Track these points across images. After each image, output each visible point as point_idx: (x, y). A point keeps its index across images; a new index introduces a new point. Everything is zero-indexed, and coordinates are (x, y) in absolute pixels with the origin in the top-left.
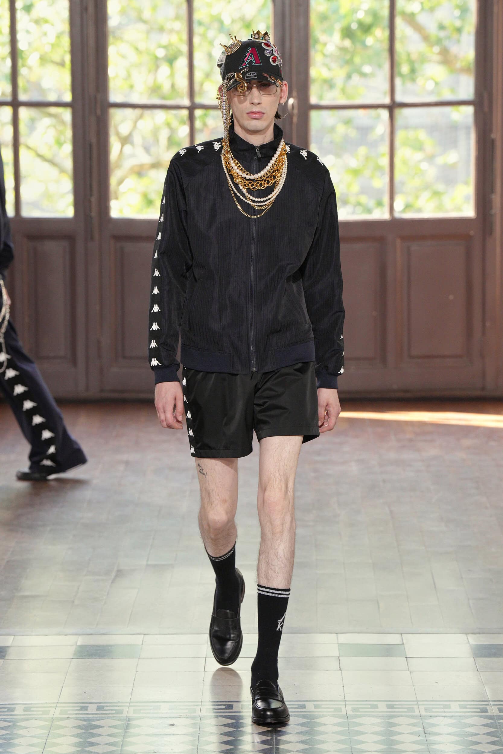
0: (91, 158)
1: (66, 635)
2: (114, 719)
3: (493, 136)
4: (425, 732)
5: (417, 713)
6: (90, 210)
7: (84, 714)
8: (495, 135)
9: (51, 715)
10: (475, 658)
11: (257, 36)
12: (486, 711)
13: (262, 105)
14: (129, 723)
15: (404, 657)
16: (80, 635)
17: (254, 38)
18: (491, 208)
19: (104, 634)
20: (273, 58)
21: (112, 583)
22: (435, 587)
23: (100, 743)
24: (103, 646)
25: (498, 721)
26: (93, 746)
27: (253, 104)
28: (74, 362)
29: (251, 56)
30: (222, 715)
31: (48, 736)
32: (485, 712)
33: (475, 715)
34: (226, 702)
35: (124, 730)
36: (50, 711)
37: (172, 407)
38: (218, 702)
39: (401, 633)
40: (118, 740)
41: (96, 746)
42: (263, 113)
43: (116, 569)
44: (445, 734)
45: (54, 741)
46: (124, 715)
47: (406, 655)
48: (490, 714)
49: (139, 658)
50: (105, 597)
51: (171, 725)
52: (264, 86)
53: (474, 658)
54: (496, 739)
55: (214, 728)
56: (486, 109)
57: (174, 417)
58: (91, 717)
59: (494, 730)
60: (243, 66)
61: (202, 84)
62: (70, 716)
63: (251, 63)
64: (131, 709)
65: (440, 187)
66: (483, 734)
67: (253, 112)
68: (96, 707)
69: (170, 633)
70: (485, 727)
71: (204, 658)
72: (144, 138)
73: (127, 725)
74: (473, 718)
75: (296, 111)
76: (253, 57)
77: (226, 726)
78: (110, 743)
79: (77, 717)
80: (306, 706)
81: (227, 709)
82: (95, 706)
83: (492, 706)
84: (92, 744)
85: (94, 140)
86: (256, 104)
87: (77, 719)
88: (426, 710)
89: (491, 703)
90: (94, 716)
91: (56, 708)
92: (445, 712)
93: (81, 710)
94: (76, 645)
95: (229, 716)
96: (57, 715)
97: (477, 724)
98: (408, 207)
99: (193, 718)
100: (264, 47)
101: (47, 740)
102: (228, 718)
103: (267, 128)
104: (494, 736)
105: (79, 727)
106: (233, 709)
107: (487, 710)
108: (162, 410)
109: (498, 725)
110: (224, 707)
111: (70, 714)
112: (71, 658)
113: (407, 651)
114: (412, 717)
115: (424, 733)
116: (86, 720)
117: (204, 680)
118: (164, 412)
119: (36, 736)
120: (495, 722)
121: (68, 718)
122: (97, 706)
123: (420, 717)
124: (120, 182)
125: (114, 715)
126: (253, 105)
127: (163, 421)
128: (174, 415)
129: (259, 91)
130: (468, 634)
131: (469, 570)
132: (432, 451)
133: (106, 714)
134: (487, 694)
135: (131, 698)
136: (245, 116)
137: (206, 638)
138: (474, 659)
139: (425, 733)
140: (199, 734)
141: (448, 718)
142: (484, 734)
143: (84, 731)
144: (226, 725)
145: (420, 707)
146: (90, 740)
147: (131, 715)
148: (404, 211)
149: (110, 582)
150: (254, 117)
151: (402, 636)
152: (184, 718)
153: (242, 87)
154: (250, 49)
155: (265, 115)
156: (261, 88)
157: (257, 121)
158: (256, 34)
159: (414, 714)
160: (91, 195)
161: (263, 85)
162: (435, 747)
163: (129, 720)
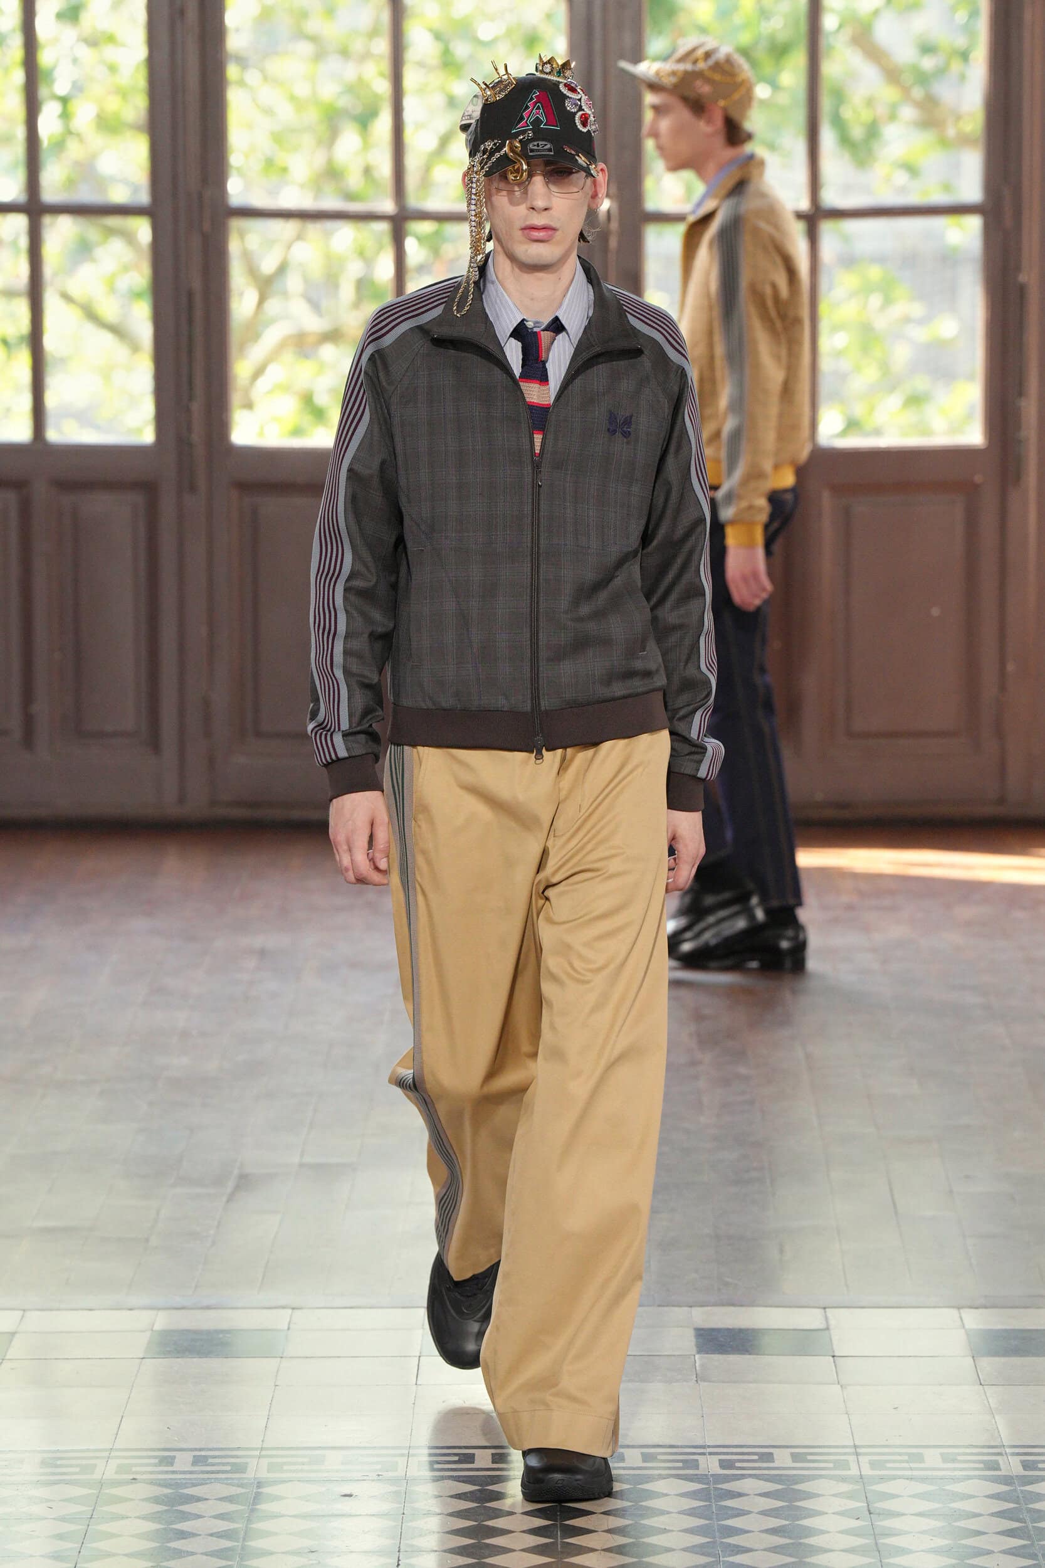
0: (190, 321)
1: (131, 1309)
2: (227, 1484)
3: (1023, 278)
4: (869, 1511)
5: (854, 1471)
6: (189, 429)
7: (167, 1472)
8: (1028, 276)
9: (97, 1476)
10: (975, 1358)
11: (548, 68)
12: (997, 1468)
13: (551, 212)
14: (259, 1490)
15: (829, 1356)
16: (159, 1309)
17: (542, 72)
18: (1018, 427)
19: (208, 1308)
20: (581, 117)
21: (228, 1201)
22: (896, 1213)
23: (199, 1533)
24: (208, 1332)
25: (1022, 1488)
26: (183, 1538)
27: (533, 209)
28: (155, 744)
29: (538, 108)
30: (451, 1476)
31: (91, 1518)
32: (994, 1470)
33: (975, 1476)
34: (460, 1448)
35: (249, 1506)
36: (95, 1465)
37: (366, 839)
38: (443, 1448)
39: (824, 1306)
40: (236, 1526)
41: (192, 1539)
42: (554, 229)
43: (236, 1172)
44: (912, 1515)
45: (104, 1527)
46: (250, 1474)
47: (833, 1352)
48: (1004, 1474)
49: (281, 1357)
50: (212, 1232)
51: (345, 1496)
52: (560, 175)
53: (973, 1357)
54: (1016, 1525)
55: (433, 1501)
56: (1008, 222)
57: (370, 861)
58: (180, 1479)
59: (1012, 1505)
60: (520, 126)
61: (427, 169)
62: (135, 1477)
63: (537, 121)
64: (265, 1462)
65: (921, 383)
66: (988, 1515)
67: (533, 226)
68: (191, 1459)
69: (348, 1305)
70: (994, 1501)
71: (416, 1356)
72: (306, 281)
73: (256, 1495)
74: (972, 1481)
75: (614, 225)
76: (541, 111)
77: (460, 1498)
78: (219, 1532)
79: (151, 1479)
80: (626, 1457)
81: (461, 1463)
82: (189, 1457)
83: (1009, 1457)
84: (183, 1535)
85: (197, 285)
86: (540, 209)
87: (152, 1483)
88: (873, 1465)
89: (1008, 1450)
90: (188, 1476)
91: (109, 1460)
92: (911, 1469)
93: (161, 1463)
94: (152, 1330)
95: (465, 1476)
96: (110, 1472)
97: (976, 1494)
98: (852, 425)
99: (394, 1481)
100: (565, 92)
101: (88, 1526)
102: (463, 1482)
103: (563, 259)
104: (1011, 1519)
105: (156, 1500)
106: (474, 1463)
107: (998, 1464)
108: (345, 847)
109: (1020, 1495)
110: (456, 1458)
111: (137, 1473)
112: (142, 1357)
113: (835, 1342)
114: (844, 1479)
115: (868, 1513)
116: (171, 1485)
117: (416, 1402)
118: (350, 850)
119: (66, 1517)
120: (1015, 1490)
121: (133, 1481)
122: (194, 1456)
123: (861, 1480)
124: (259, 372)
125: (229, 1475)
126: (535, 212)
127: (347, 870)
128: (370, 856)
129: (547, 184)
130: (963, 1307)
131: (967, 1177)
132: (894, 931)
133: (213, 1472)
134: (999, 1432)
135: (263, 1441)
136: (518, 234)
137: (421, 1315)
138: (974, 1360)
139: (870, 1513)
140: (404, 1514)
141: (917, 1481)
142: (992, 1515)
143: (166, 1508)
144: (459, 1496)
145: (861, 1458)
146: (179, 1526)
147: (263, 1474)
148: (844, 433)
149: (224, 1199)
150: (536, 238)
151: (825, 1312)
152: (373, 1480)
153: (517, 171)
154: (535, 93)
155: (558, 233)
156: (553, 178)
157: (541, 245)
158: (546, 63)
159: (848, 1473)
160: (191, 398)
161: (557, 173)
162: (888, 1541)
163: (260, 1485)
